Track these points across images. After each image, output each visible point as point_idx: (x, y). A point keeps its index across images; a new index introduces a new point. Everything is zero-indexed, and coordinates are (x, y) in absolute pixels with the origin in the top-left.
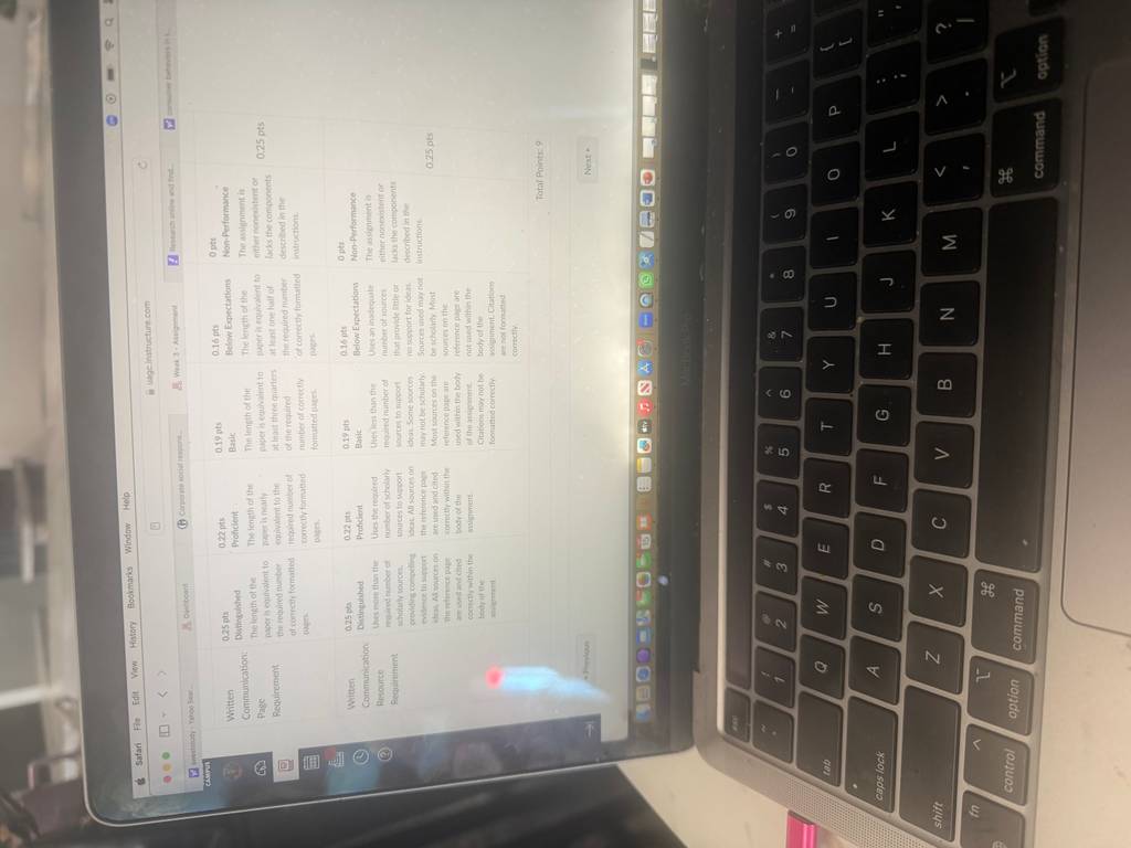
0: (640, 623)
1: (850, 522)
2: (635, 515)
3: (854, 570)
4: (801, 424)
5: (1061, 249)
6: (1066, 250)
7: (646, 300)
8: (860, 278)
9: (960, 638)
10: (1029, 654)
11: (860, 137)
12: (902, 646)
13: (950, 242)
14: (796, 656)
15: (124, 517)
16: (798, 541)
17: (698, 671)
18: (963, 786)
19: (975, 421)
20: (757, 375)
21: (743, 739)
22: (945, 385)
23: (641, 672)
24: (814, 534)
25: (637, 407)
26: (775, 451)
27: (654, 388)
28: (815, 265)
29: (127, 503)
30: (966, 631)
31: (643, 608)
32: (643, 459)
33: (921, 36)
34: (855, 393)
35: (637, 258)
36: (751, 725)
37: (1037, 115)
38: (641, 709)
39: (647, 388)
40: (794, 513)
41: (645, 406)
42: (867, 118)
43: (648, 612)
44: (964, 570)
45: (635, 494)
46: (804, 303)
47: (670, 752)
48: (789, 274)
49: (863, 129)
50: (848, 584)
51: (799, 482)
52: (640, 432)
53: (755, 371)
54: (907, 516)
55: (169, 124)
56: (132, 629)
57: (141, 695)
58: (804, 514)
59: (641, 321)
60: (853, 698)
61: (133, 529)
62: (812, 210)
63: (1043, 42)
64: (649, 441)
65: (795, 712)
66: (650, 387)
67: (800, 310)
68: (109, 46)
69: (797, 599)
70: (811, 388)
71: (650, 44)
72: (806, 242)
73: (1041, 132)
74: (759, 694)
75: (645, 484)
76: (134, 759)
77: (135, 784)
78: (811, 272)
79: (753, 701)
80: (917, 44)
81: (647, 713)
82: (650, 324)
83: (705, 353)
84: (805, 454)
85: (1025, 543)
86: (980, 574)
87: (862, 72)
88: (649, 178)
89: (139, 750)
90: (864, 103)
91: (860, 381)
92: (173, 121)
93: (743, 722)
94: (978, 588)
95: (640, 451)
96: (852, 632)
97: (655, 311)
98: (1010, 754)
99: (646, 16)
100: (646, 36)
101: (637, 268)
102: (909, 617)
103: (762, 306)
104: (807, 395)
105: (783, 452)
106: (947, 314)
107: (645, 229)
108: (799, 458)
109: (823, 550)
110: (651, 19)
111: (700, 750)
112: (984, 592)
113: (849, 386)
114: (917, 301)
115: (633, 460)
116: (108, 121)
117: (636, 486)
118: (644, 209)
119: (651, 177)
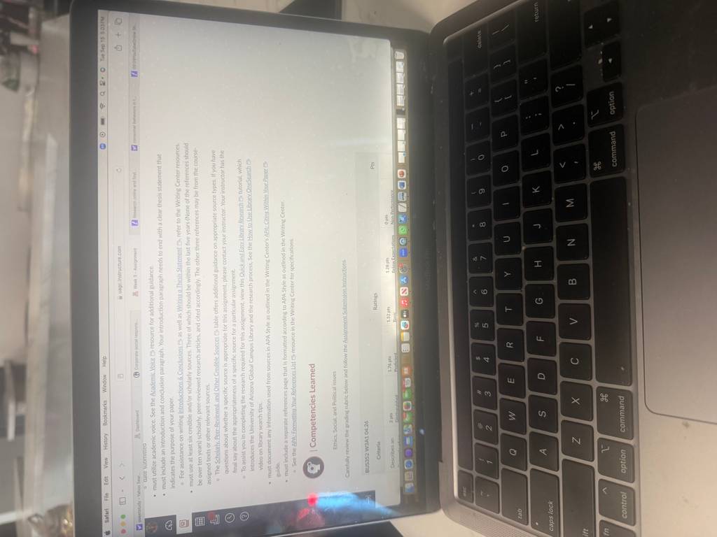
0: (406, 433)
1: (524, 364)
2: (400, 367)
3: (529, 393)
4: (494, 308)
5: (629, 204)
6: (631, 204)
7: (403, 241)
8: (522, 225)
9: (591, 428)
10: (630, 434)
11: (518, 148)
12: (558, 435)
13: (570, 203)
14: (498, 447)
15: (103, 371)
16: (496, 377)
17: (442, 461)
18: (599, 518)
19: (591, 302)
20: (468, 282)
21: (469, 501)
22: (572, 282)
23: (407, 463)
24: (506, 372)
25: (400, 303)
26: (480, 325)
27: (409, 291)
28: (497, 218)
29: (105, 362)
30: (594, 424)
31: (408, 424)
32: (404, 333)
33: (548, 93)
34: (523, 289)
35: (397, 217)
36: (474, 492)
37: (611, 133)
38: (408, 486)
39: (405, 292)
40: (493, 361)
41: (404, 302)
42: (522, 138)
43: (410, 426)
44: (590, 387)
45: (400, 353)
46: (492, 240)
47: (426, 512)
48: (482, 224)
49: (520, 144)
50: (526, 401)
51: (495, 343)
52: (402, 317)
53: (466, 280)
54: (557, 359)
56: (106, 438)
57: (109, 478)
58: (499, 361)
59: (400, 253)
60: (533, 469)
61: (107, 378)
62: (494, 189)
63: (611, 95)
64: (407, 322)
65: (499, 481)
66: (407, 291)
67: (490, 244)
68: (102, 106)
69: (497, 412)
70: (499, 288)
71: (401, 101)
72: (491, 206)
73: (614, 142)
74: (479, 472)
75: (406, 348)
76: (104, 519)
77: (104, 534)
78: (495, 223)
79: (475, 477)
80: (546, 98)
81: (412, 488)
82: (406, 253)
83: (438, 271)
84: (497, 326)
85: (622, 369)
86: (600, 390)
87: (518, 113)
88: (403, 174)
89: (107, 513)
90: (519, 130)
91: (526, 283)
92: (136, 146)
93: (469, 489)
94: (599, 398)
95: (403, 328)
96: (530, 429)
97: (409, 248)
98: (624, 495)
99: (398, 86)
100: (398, 97)
101: (397, 224)
102: (561, 418)
103: (469, 243)
104: (496, 292)
105: (485, 325)
106: (571, 242)
107: (401, 202)
108: (494, 328)
109: (511, 382)
110: (401, 88)
111: (444, 510)
112: (602, 400)
113: (519, 286)
114: (555, 236)
115: (398, 334)
116: (101, 147)
117: (401, 350)
118: (400, 191)
119: (404, 173)
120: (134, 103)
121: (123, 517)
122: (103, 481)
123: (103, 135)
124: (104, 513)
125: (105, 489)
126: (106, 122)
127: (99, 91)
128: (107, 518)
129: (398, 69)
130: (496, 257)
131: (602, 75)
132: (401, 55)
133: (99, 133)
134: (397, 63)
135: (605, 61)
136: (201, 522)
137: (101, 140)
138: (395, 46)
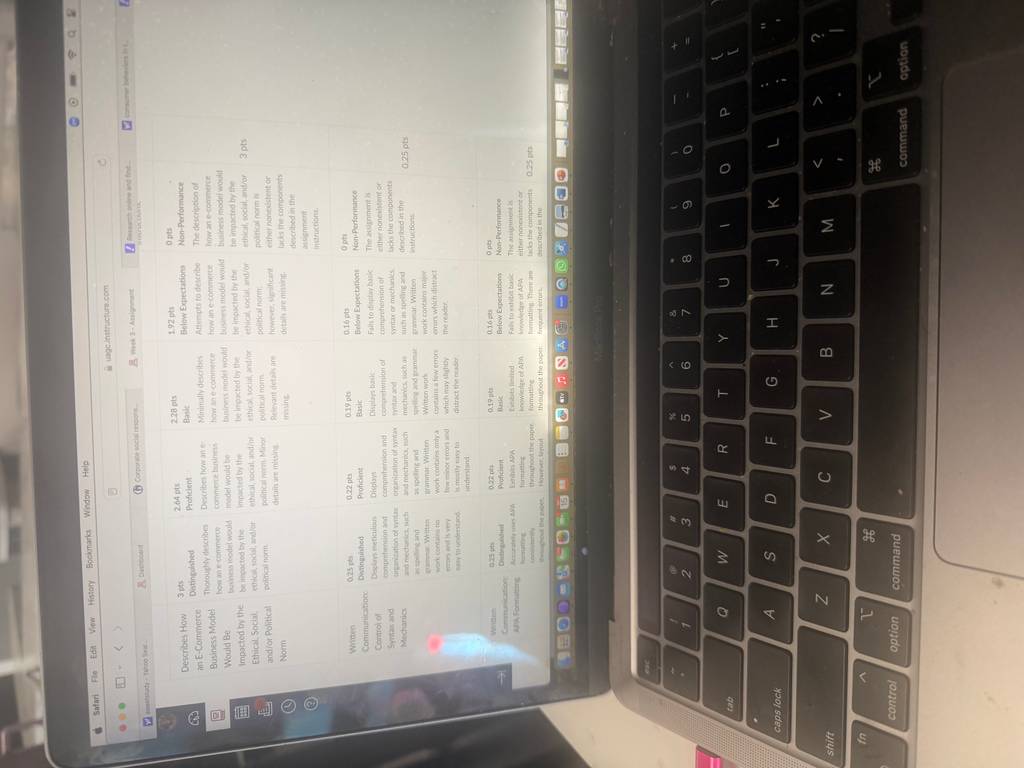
0: (560, 577)
1: (745, 479)
2: (554, 478)
3: (750, 523)
4: (700, 392)
5: (925, 229)
6: (928, 230)
7: (560, 284)
8: (749, 261)
9: (846, 580)
10: (908, 591)
11: (747, 135)
12: (794, 590)
13: (828, 225)
14: (700, 603)
15: (83, 483)
16: (700, 497)
17: (613, 620)
18: (852, 716)
19: (854, 385)
20: (661, 349)
21: (653, 681)
22: (826, 353)
23: (561, 622)
24: (714, 491)
25: (554, 382)
26: (678, 417)
27: (570, 363)
28: (710, 250)
29: (86, 470)
30: (850, 574)
31: (564, 563)
32: (561, 428)
33: (798, 45)
34: (747, 362)
35: (553, 246)
36: (662, 669)
37: (900, 111)
38: (562, 656)
39: (563, 363)
40: (695, 471)
41: (561, 379)
42: (753, 118)
43: (567, 567)
44: (848, 518)
45: (554, 459)
46: (701, 284)
47: (588, 696)
48: (687, 259)
49: (749, 129)
50: (745, 535)
51: (700, 444)
52: (558, 402)
53: (659, 346)
54: (796, 472)
55: (127, 125)
56: (91, 588)
57: (99, 650)
58: (704, 473)
59: (557, 302)
60: (752, 640)
61: (91, 494)
62: (707, 201)
63: (904, 47)
64: (566, 411)
65: (700, 655)
66: (567, 362)
67: (698, 289)
68: (72, 55)
69: (700, 550)
70: (708, 360)
71: (561, 57)
72: (701, 229)
73: (904, 126)
74: (669, 639)
75: (563, 450)
76: (92, 709)
77: (92, 734)
78: (706, 257)
79: (663, 646)
80: (795, 52)
81: (567, 659)
82: (565, 306)
83: (615, 332)
84: (704, 419)
85: (900, 492)
86: (864, 523)
87: (748, 78)
88: (562, 175)
89: (97, 701)
90: (750, 105)
91: (751, 352)
92: (130, 123)
93: (654, 665)
94: (860, 535)
95: (558, 420)
96: (749, 579)
97: (570, 294)
98: (893, 686)
99: (558, 32)
100: (558, 50)
101: (553, 256)
102: (799, 564)
103: (664, 288)
104: (705, 366)
105: (685, 418)
106: (827, 289)
108: (699, 422)
109: (722, 505)
110: (561, 34)
111: (615, 692)
112: (866, 538)
113: (741, 358)
114: (801, 279)
115: (552, 428)
116: (71, 122)
117: (555, 451)
118: (560, 202)
119: (564, 174)
120: (125, 52)
121: (122, 706)
122: (88, 654)
123: (74, 103)
124: (91, 701)
125: (91, 665)
126: (78, 81)
127: (67, 31)
128: (97, 708)
129: (557, 5)
130: (705, 311)
131: (889, 13)
133: (67, 99)
136: (244, 712)
137: (70, 112)
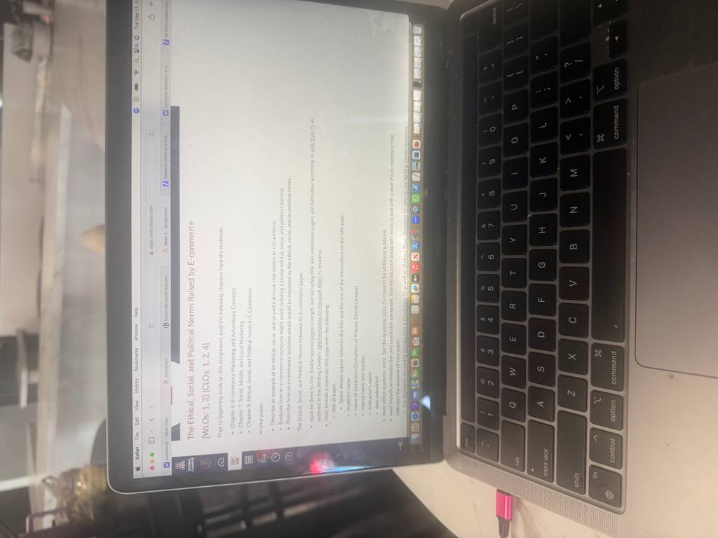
0: (413, 387)
1: (526, 323)
2: (410, 326)
3: (529, 350)
4: (499, 273)
5: (629, 174)
6: (631, 173)
7: (416, 209)
8: (529, 194)
9: (586, 381)
10: (620, 386)
11: (528, 121)
13: (574, 173)
14: (499, 400)
15: (135, 321)
16: (499, 336)
17: (445, 415)
18: (589, 463)
19: (589, 265)
21: (471, 451)
22: (573, 247)
23: (414, 415)
24: (508, 331)
25: (411, 267)
26: (486, 288)
28: (505, 188)
29: (136, 313)
30: (588, 377)
31: (415, 379)
32: (414, 296)
33: (557, 69)
34: (528, 254)
35: (411, 186)
36: (476, 443)
37: (615, 107)
38: (414, 437)
39: (416, 257)
40: (496, 321)
41: (415, 267)
42: (532, 111)
43: (418, 381)
44: (586, 344)
45: (410, 315)
46: (500, 209)
47: (430, 462)
48: (492, 194)
49: (529, 117)
50: (526, 357)
51: (499, 304)
52: (413, 281)
53: (475, 246)
54: (556, 318)
56: (137, 382)
57: (140, 419)
59: (413, 220)
60: (530, 421)
61: (139, 327)
62: (504, 159)
63: (616, 71)
64: (418, 286)
65: (499, 432)
66: (418, 256)
67: (498, 212)
68: (136, 72)
69: (499, 368)
70: (505, 253)
71: (418, 74)
72: (500, 176)
73: (617, 116)
74: (480, 424)
75: (416, 310)
76: (135, 456)
78: (503, 192)
79: (476, 429)
80: (555, 73)
81: (417, 439)
82: (418, 222)
83: (448, 238)
84: (502, 289)
85: (616, 326)
86: (595, 346)
87: (528, 87)
89: (138, 451)
90: (530, 103)
91: (530, 248)
92: (168, 112)
93: (471, 441)
94: (593, 353)
95: (413, 291)
96: (529, 384)
97: (421, 215)
98: (613, 441)
99: (415, 59)
100: (415, 70)
101: (411, 192)
102: (558, 373)
103: (478, 211)
104: (502, 257)
105: (491, 289)
106: (574, 210)
107: (415, 171)
108: (499, 291)
109: (513, 340)
110: (418, 61)
111: (447, 461)
112: (596, 355)
113: (523, 251)
114: (559, 204)
115: (408, 297)
116: (134, 111)
117: (410, 312)
118: (415, 160)
119: (418, 144)
120: (166, 71)
121: (152, 455)
122: (134, 422)
123: (137, 100)
124: (135, 451)
125: (136, 429)
126: (139, 87)
127: (133, 58)
128: (138, 455)
129: (415, 43)
130: (503, 224)
131: (608, 51)
132: (419, 30)
133: (133, 98)
134: (415, 37)
135: (612, 38)
137: (134, 105)
138: (413, 21)
